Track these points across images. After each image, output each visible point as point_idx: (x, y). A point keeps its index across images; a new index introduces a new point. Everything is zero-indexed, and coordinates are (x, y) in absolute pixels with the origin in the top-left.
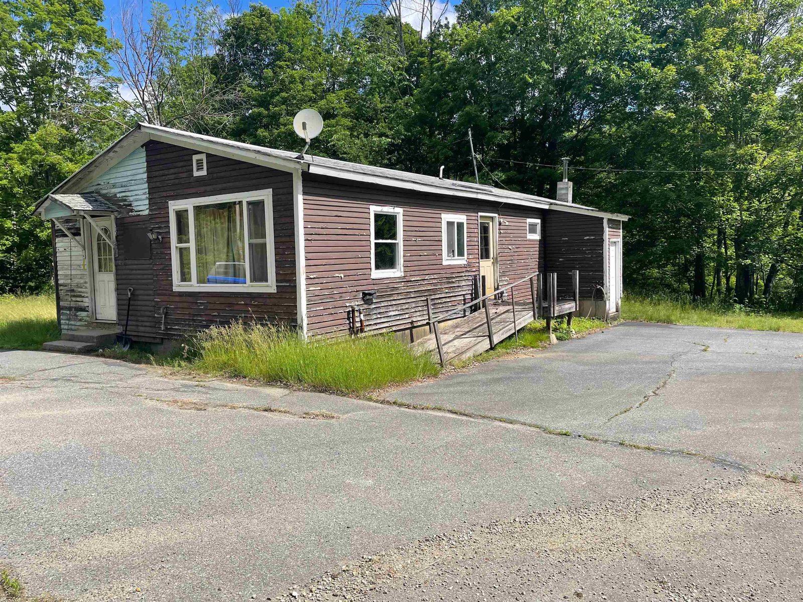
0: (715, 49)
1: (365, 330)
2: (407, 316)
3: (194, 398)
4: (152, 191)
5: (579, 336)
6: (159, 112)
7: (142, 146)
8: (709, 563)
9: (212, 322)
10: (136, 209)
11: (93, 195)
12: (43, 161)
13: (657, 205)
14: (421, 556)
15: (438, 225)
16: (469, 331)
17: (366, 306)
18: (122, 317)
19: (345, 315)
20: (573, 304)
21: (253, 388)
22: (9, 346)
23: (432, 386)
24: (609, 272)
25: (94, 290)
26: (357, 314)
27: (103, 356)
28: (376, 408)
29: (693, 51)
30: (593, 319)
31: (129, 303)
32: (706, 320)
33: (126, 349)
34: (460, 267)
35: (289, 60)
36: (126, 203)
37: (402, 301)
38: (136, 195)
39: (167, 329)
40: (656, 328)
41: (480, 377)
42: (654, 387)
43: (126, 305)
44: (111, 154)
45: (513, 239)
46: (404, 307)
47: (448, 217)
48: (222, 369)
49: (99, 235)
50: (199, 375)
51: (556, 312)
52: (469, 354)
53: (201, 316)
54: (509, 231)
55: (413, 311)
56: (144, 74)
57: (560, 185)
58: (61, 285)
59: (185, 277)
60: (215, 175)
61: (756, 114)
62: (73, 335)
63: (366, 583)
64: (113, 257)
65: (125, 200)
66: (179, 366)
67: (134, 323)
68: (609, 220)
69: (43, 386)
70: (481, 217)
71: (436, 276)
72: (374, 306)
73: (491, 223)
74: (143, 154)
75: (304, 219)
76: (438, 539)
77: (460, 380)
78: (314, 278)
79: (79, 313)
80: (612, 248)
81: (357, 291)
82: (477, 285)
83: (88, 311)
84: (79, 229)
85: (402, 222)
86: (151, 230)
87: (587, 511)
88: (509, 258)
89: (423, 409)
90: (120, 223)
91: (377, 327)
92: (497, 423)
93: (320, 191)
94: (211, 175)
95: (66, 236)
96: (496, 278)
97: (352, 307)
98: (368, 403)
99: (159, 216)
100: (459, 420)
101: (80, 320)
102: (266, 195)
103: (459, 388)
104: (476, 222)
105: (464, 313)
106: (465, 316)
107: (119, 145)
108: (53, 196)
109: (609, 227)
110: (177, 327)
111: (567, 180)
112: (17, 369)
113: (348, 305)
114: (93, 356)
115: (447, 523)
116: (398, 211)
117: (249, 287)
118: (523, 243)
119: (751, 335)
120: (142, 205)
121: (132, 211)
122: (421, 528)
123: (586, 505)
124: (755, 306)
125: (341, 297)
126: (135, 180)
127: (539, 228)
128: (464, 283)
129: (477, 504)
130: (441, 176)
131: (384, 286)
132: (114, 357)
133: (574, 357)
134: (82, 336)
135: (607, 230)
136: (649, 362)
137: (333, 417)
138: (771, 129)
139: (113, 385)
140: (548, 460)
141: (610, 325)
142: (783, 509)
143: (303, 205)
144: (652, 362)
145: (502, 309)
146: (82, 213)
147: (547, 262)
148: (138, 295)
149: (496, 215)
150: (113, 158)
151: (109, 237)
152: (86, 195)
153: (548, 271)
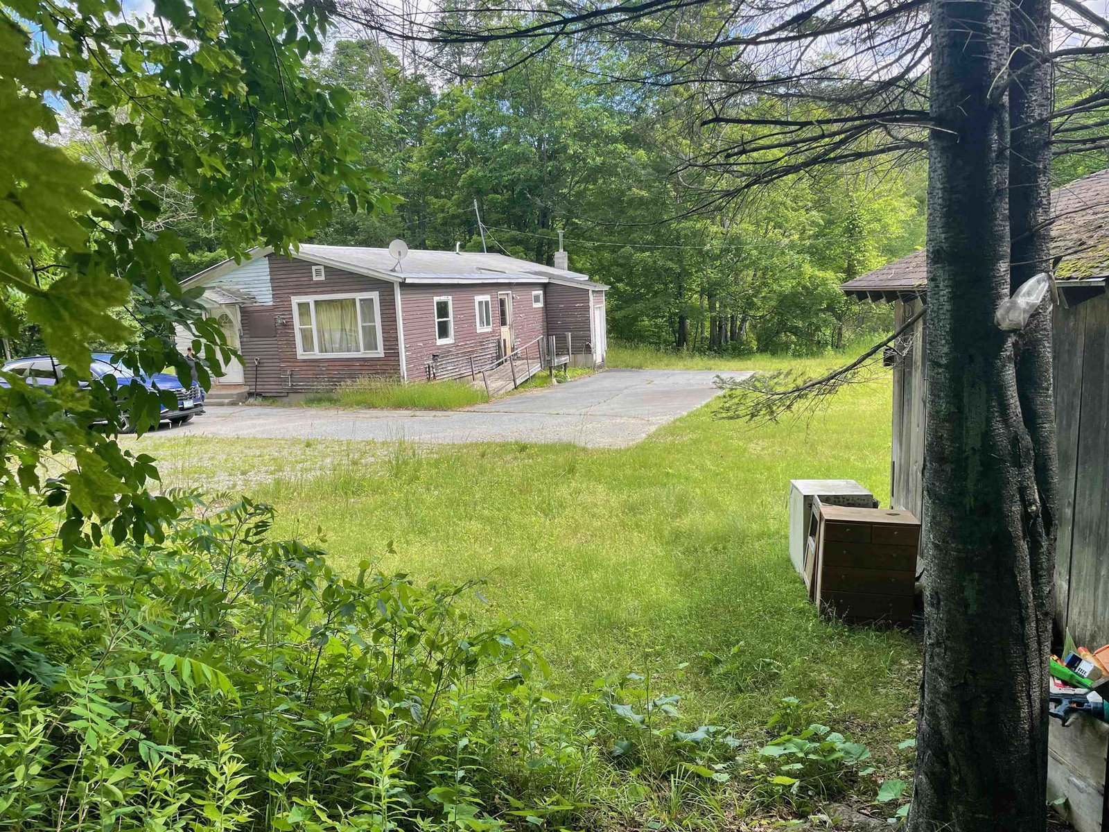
1: (437, 379)
2: (458, 370)
4: (275, 288)
5: (572, 379)
7: (265, 256)
9: (333, 378)
10: (260, 301)
11: (215, 289)
15: (473, 304)
16: (501, 377)
17: (435, 364)
18: (249, 380)
19: (425, 370)
20: (568, 357)
24: (595, 331)
26: (432, 368)
30: (584, 368)
31: (256, 369)
33: (259, 401)
34: (487, 333)
36: (251, 296)
37: (454, 360)
38: (260, 291)
39: (293, 384)
43: (254, 370)
45: (523, 309)
46: (456, 364)
47: (479, 298)
48: (358, 405)
51: (555, 363)
52: (501, 392)
53: (323, 374)
54: (520, 303)
55: (463, 365)
57: (556, 254)
59: (308, 349)
60: (332, 280)
64: (239, 336)
65: (249, 294)
67: (263, 383)
68: (594, 292)
70: (500, 294)
71: (473, 341)
72: (440, 364)
73: (506, 299)
74: (266, 261)
75: (402, 310)
77: (499, 405)
78: (409, 347)
81: (430, 354)
82: (500, 346)
85: (451, 305)
86: (275, 316)
88: (521, 324)
90: (245, 311)
91: (444, 377)
93: (410, 291)
94: (328, 280)
96: (512, 340)
97: (428, 365)
99: (282, 306)
102: (375, 296)
104: (497, 299)
109: (594, 296)
110: (301, 384)
111: (562, 250)
113: (425, 363)
116: (448, 298)
117: (362, 354)
118: (530, 311)
120: (265, 299)
121: (256, 302)
125: (421, 358)
126: (259, 280)
127: (542, 297)
128: (491, 345)
131: (444, 350)
135: (591, 298)
141: (597, 372)
143: (400, 301)
145: (519, 362)
147: (548, 325)
148: (265, 363)
149: (510, 292)
153: (548, 335)
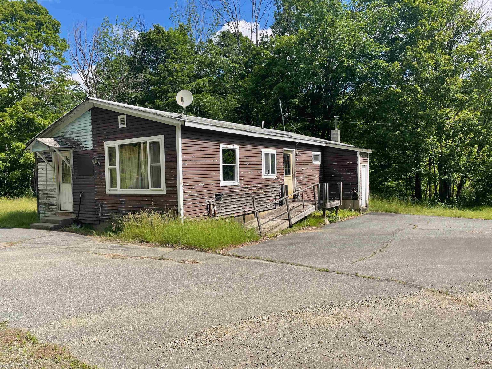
0: (424, 52)
1: (217, 216)
2: (241, 208)
3: (120, 253)
4: (94, 136)
5: (343, 220)
6: (96, 89)
7: (89, 110)
8: (391, 330)
9: (129, 211)
10: (85, 146)
11: (60, 138)
12: (24, 117)
13: (391, 143)
14: (242, 326)
15: (260, 155)
16: (277, 217)
17: (217, 202)
18: (76, 209)
19: (206, 207)
20: (339, 201)
21: (153, 248)
22: (9, 226)
23: (254, 247)
24: (361, 183)
25: (59, 194)
26: (212, 206)
27: (65, 231)
28: (222, 258)
29: (411, 53)
30: (352, 211)
31: (80, 201)
32: (419, 212)
33: (79, 227)
34: (273, 179)
35: (174, 58)
36: (80, 143)
37: (238, 199)
38: (85, 138)
39: (102, 215)
40: (389, 216)
41: (282, 242)
42: (380, 247)
43: (78, 202)
44: (71, 115)
45: (304, 163)
46: (240, 203)
47: (265, 151)
48: (134, 237)
49: (63, 162)
50: (121, 241)
51: (328, 206)
52: (277, 229)
53: (122, 207)
54: (302, 159)
55: (245, 205)
56: (87, 66)
57: (333, 132)
58: (40, 191)
59: (113, 185)
60: (131, 127)
61: (448, 90)
62: (47, 219)
63: (213, 337)
64: (71, 174)
65: (79, 141)
66: (110, 236)
67: (83, 212)
68: (361, 153)
69: (33, 247)
70: (285, 150)
71: (258, 185)
72: (222, 202)
73: (291, 154)
74: (89, 115)
75: (182, 152)
76: (251, 319)
77: (270, 243)
78: (188, 186)
79: (50, 207)
80: (363, 169)
81: (212, 193)
82: (283, 190)
83: (55, 206)
84: (51, 158)
85: (238, 154)
86: (94, 158)
87: (331, 306)
88: (302, 175)
89: (248, 258)
90: (75, 155)
91: (224, 214)
92: (289, 265)
93: (191, 136)
94: (129, 127)
95: (44, 162)
96: (294, 186)
97: (209, 202)
98: (218, 255)
99: (98, 150)
100: (267, 264)
101: (51, 211)
102: (161, 139)
103: (270, 248)
104: (282, 154)
105: (275, 207)
106: (275, 209)
107: (75, 110)
108: (37, 139)
109: (361, 157)
110: (108, 214)
111: (337, 129)
112: (17, 238)
113: (207, 201)
114: (60, 231)
115: (257, 312)
116: (236, 147)
117: (150, 191)
118: (310, 166)
119: (443, 220)
120: (88, 144)
121: (83, 147)
122: (243, 314)
123: (331, 304)
124: (451, 204)
125: (203, 197)
126: (84, 130)
127: (320, 157)
128: (275, 189)
129: (273, 303)
130: (263, 127)
131: (228, 191)
132: (72, 232)
133: (338, 231)
134: (52, 220)
135: (359, 158)
136: (380, 234)
137: (198, 262)
138: (457, 99)
139: (73, 246)
140: (315, 283)
141: (362, 214)
142: (437, 306)
143: (181, 144)
144: (382, 234)
145: (297, 204)
146: (54, 149)
147: (324, 177)
148: (85, 196)
149: (294, 150)
150: (73, 117)
151: (69, 162)
152: (56, 139)
153: (324, 182)
